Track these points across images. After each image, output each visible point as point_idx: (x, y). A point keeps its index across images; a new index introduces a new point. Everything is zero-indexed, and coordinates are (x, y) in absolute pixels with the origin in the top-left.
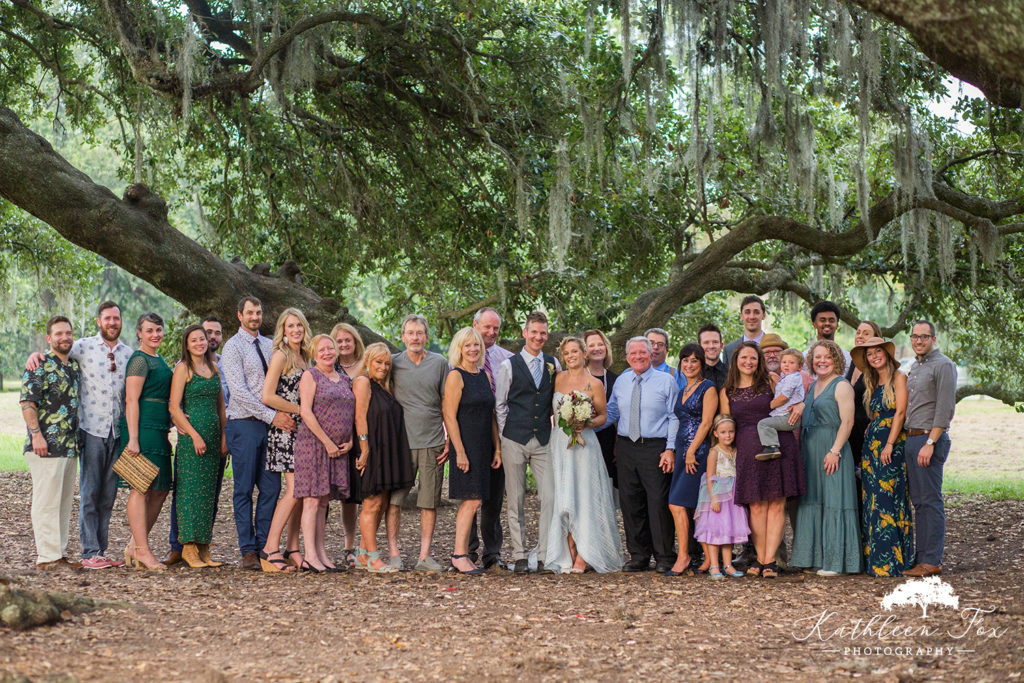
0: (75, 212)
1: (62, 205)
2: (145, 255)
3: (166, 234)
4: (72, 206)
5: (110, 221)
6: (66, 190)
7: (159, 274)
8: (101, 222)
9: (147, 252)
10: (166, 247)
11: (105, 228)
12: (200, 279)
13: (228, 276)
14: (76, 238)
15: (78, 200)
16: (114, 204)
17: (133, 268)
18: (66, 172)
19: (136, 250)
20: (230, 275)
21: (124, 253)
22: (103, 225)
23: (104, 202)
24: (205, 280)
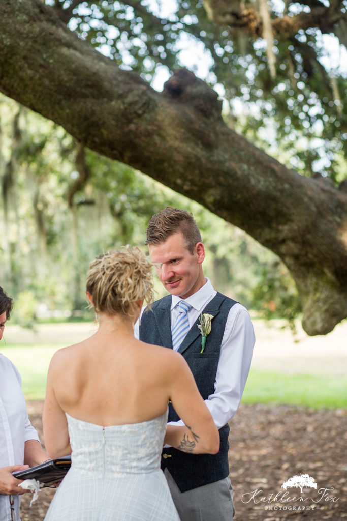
0: (89, 104)
1: (70, 94)
2: (191, 164)
3: (221, 137)
4: (85, 96)
5: (139, 116)
6: (75, 72)
7: (212, 191)
8: (126, 117)
9: (193, 160)
10: (221, 154)
11: (132, 126)
12: (269, 198)
13: (306, 194)
14: (94, 142)
15: (92, 87)
16: (144, 93)
17: (175, 183)
18: (75, 49)
19: (178, 157)
20: (310, 193)
21: (161, 162)
22: (130, 121)
23: (130, 91)
24: (274, 199)
